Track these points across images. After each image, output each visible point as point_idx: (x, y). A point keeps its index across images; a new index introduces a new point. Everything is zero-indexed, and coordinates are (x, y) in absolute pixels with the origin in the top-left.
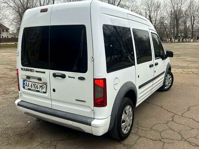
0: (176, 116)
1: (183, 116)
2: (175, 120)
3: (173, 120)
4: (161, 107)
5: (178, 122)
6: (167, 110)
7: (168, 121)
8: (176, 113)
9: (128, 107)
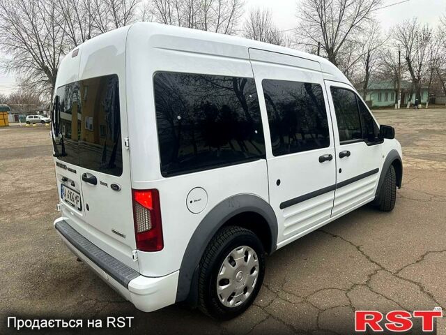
0: (381, 273)
1: (400, 274)
2: (372, 285)
3: (367, 284)
4: (358, 248)
5: (379, 290)
6: (368, 257)
7: (355, 285)
8: (386, 267)
9: (242, 250)
